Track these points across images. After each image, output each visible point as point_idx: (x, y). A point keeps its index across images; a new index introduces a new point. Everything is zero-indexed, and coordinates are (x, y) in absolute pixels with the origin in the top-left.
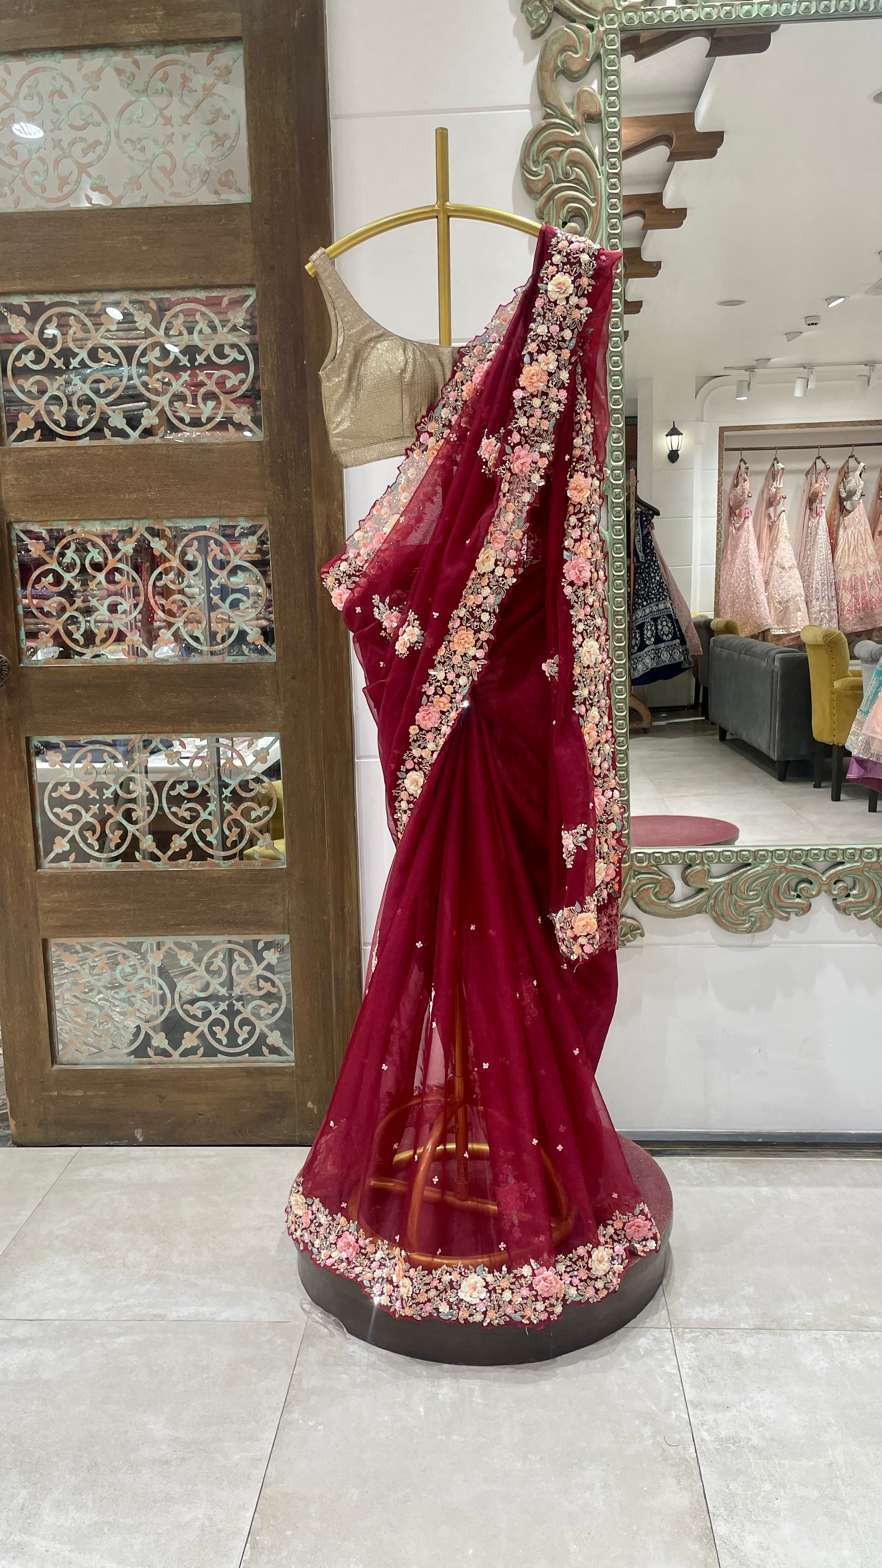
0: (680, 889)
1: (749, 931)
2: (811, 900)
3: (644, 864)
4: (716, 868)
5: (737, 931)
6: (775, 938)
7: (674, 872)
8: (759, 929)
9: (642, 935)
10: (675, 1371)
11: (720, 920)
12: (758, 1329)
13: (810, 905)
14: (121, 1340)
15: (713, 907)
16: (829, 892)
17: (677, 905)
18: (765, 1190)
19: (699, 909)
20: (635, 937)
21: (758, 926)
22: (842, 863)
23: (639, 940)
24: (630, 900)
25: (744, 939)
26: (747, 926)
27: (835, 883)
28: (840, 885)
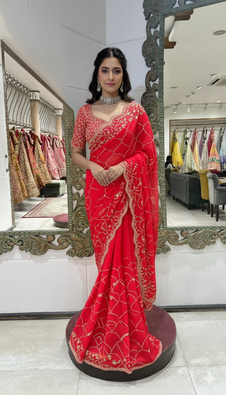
0: (181, 238)
1: (199, 249)
2: (215, 240)
3: (171, 231)
4: (190, 232)
5: (196, 249)
6: (206, 251)
7: (178, 232)
8: (202, 249)
9: (170, 250)
10: (190, 380)
11: (191, 246)
12: (211, 365)
13: (215, 242)
14: (26, 377)
15: (189, 242)
16: (220, 238)
17: (180, 242)
18: (206, 322)
19: (185, 243)
20: (168, 251)
21: (202, 247)
22: (223, 230)
23: (169, 252)
24: (167, 241)
25: (197, 251)
26: (199, 247)
27: (222, 235)
28: (223, 236)
